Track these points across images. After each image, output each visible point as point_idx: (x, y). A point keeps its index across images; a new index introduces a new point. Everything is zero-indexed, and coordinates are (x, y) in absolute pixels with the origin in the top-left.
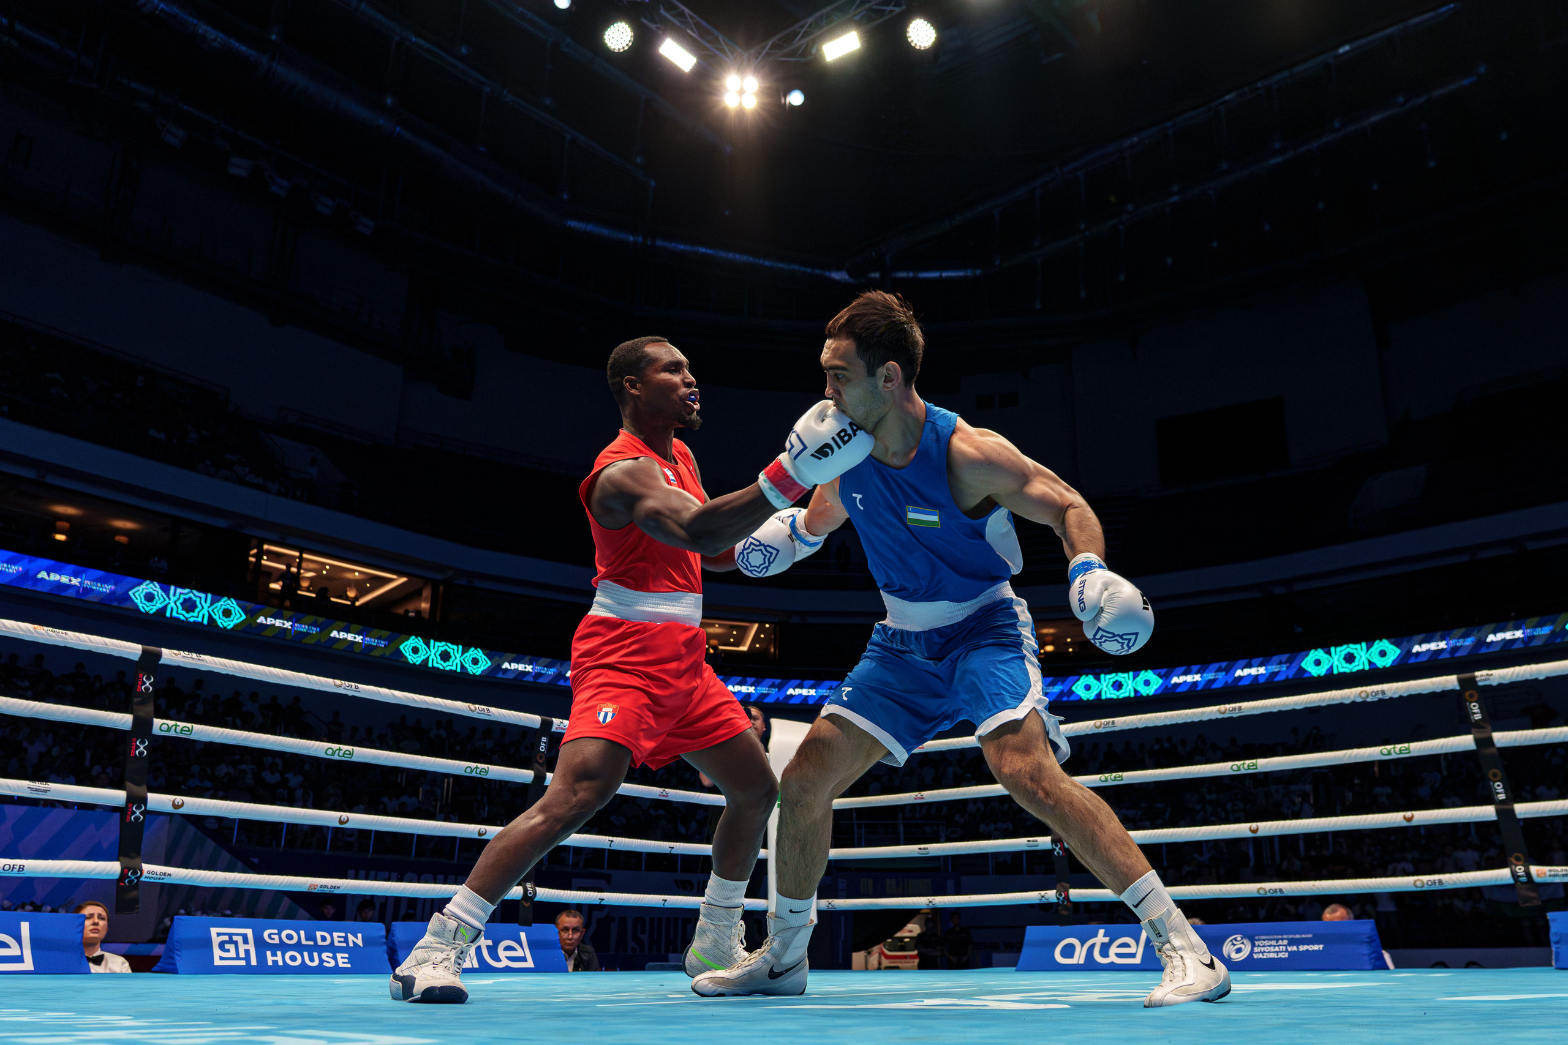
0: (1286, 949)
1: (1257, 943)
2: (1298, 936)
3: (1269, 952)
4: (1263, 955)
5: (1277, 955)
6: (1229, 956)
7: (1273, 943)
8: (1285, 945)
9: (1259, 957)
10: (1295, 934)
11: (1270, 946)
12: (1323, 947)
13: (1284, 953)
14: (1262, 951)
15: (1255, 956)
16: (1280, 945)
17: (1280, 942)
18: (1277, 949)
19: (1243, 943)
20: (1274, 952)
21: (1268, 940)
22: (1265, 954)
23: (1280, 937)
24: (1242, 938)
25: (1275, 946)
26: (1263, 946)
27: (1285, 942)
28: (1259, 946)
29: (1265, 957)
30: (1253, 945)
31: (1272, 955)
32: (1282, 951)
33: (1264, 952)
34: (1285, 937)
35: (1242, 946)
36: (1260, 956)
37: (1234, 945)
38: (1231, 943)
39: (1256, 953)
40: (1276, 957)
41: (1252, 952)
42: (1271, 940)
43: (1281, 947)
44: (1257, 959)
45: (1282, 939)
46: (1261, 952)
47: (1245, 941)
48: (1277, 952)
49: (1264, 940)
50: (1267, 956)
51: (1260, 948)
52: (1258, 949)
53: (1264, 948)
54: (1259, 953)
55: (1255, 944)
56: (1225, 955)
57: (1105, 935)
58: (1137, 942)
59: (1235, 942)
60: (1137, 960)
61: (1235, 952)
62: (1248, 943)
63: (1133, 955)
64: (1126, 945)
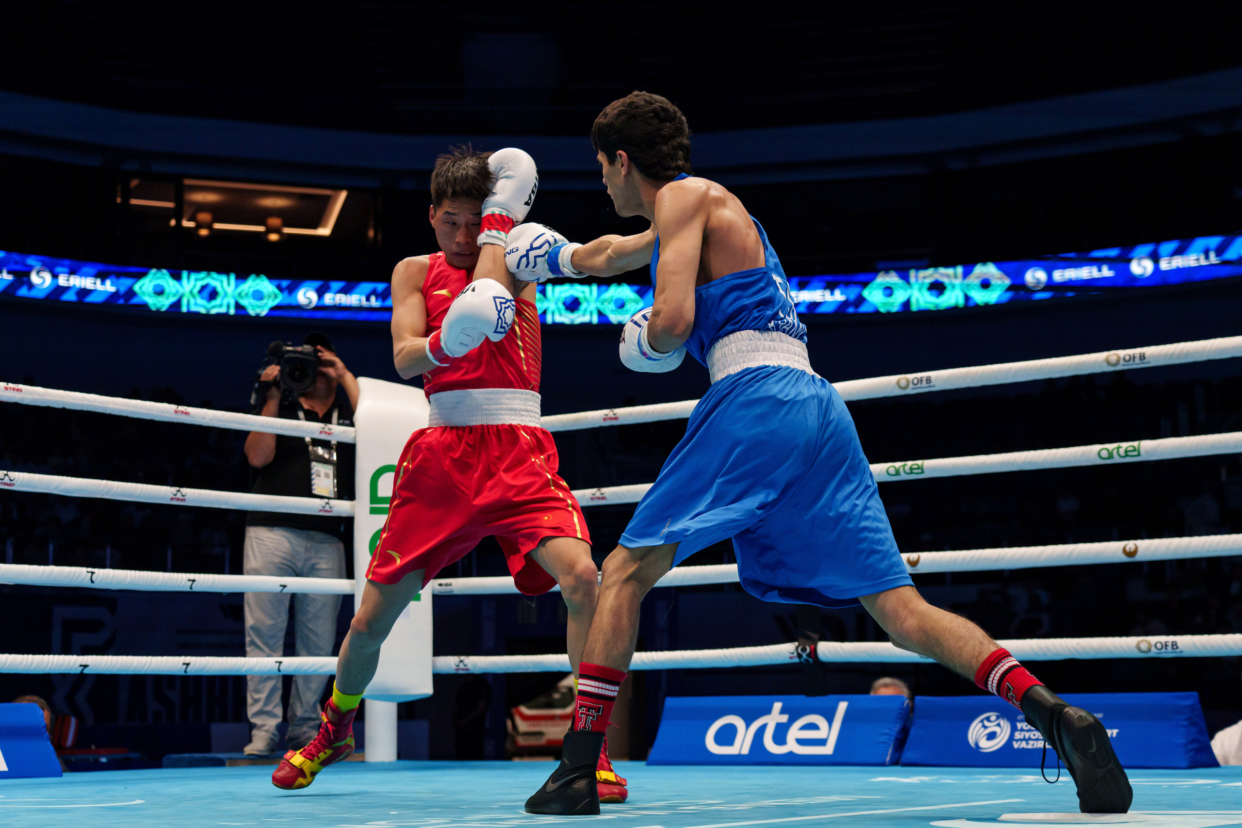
1: (1019, 725)
4: (1028, 744)
6: (977, 744)
9: (1021, 746)
12: (1117, 734)
14: (1027, 737)
15: (1016, 745)
19: (999, 725)
22: (1031, 742)
24: (998, 717)
26: (1025, 731)
28: (1022, 730)
29: (1030, 747)
30: (1014, 729)
33: (1030, 739)
35: (997, 729)
36: (1024, 745)
37: (985, 727)
38: (980, 725)
39: (1017, 741)
41: (1011, 738)
44: (1018, 749)
46: (1024, 739)
47: (1002, 722)
50: (1033, 745)
51: (1023, 733)
52: (1020, 734)
53: (1030, 733)
54: (1021, 740)
55: (1016, 726)
56: (971, 741)
57: (782, 712)
58: (830, 721)
59: (986, 723)
60: (828, 750)
61: (986, 737)
62: (1006, 726)
63: (822, 742)
64: (813, 727)
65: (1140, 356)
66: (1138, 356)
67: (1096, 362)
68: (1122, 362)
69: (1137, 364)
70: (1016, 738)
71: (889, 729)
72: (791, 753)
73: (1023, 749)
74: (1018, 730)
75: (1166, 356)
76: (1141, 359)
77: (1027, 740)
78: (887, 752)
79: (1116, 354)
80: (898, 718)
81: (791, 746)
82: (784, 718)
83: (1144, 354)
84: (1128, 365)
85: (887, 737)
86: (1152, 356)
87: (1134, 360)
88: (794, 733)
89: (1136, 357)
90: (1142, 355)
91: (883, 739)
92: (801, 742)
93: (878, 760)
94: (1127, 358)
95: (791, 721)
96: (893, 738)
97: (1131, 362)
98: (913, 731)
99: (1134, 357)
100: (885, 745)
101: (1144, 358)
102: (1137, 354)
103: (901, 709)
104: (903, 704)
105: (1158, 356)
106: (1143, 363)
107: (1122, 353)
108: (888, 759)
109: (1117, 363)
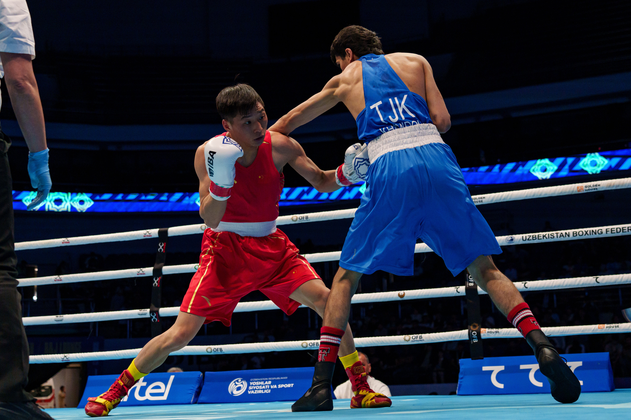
0: (270, 387)
1: (251, 383)
2: (278, 378)
3: (259, 389)
4: (254, 392)
5: (264, 391)
6: (232, 393)
7: (262, 383)
8: (270, 385)
10: (276, 377)
11: (259, 385)
12: (293, 385)
13: (268, 390)
14: (254, 389)
15: (249, 392)
16: (266, 385)
17: (266, 383)
18: (264, 387)
19: (242, 384)
20: (261, 389)
21: (259, 381)
22: (256, 391)
23: (267, 379)
24: (242, 380)
25: (262, 385)
26: (255, 386)
27: (270, 382)
28: (252, 385)
29: (255, 393)
30: (249, 385)
31: (260, 392)
32: (267, 389)
33: (256, 389)
34: (270, 379)
35: (241, 386)
36: (253, 392)
37: (236, 385)
38: (234, 384)
39: (250, 390)
40: (263, 392)
41: (247, 389)
42: (261, 381)
43: (266, 386)
44: (250, 394)
45: (268, 381)
47: (243, 382)
48: (264, 389)
49: (256, 381)
50: (257, 392)
51: (252, 387)
52: (251, 387)
53: (256, 387)
54: (252, 390)
55: (250, 384)
56: (230, 392)
57: (144, 381)
58: (166, 385)
59: (237, 383)
60: (165, 398)
61: (236, 389)
62: (245, 383)
63: (162, 394)
64: (158, 387)
65: (306, 217)
66: (305, 217)
67: (287, 220)
68: (298, 219)
69: (305, 221)
70: (249, 389)
71: (193, 387)
72: (147, 400)
73: (252, 394)
74: (251, 386)
75: (316, 217)
76: (306, 219)
77: (254, 390)
78: (192, 397)
79: (296, 216)
80: (197, 382)
81: (147, 397)
82: (145, 384)
83: (308, 216)
84: (301, 221)
85: (192, 391)
86: (311, 217)
87: (303, 219)
88: (149, 390)
89: (304, 218)
90: (307, 217)
91: (190, 392)
92: (152, 395)
93: (187, 402)
94: (301, 218)
95: (148, 385)
96: (194, 391)
97: (302, 220)
98: (204, 387)
99: (303, 218)
100: (191, 395)
101: (308, 218)
102: (304, 216)
103: (199, 378)
104: (199, 375)
105: (313, 218)
106: (307, 220)
107: (299, 216)
108: (192, 401)
109: (296, 220)
